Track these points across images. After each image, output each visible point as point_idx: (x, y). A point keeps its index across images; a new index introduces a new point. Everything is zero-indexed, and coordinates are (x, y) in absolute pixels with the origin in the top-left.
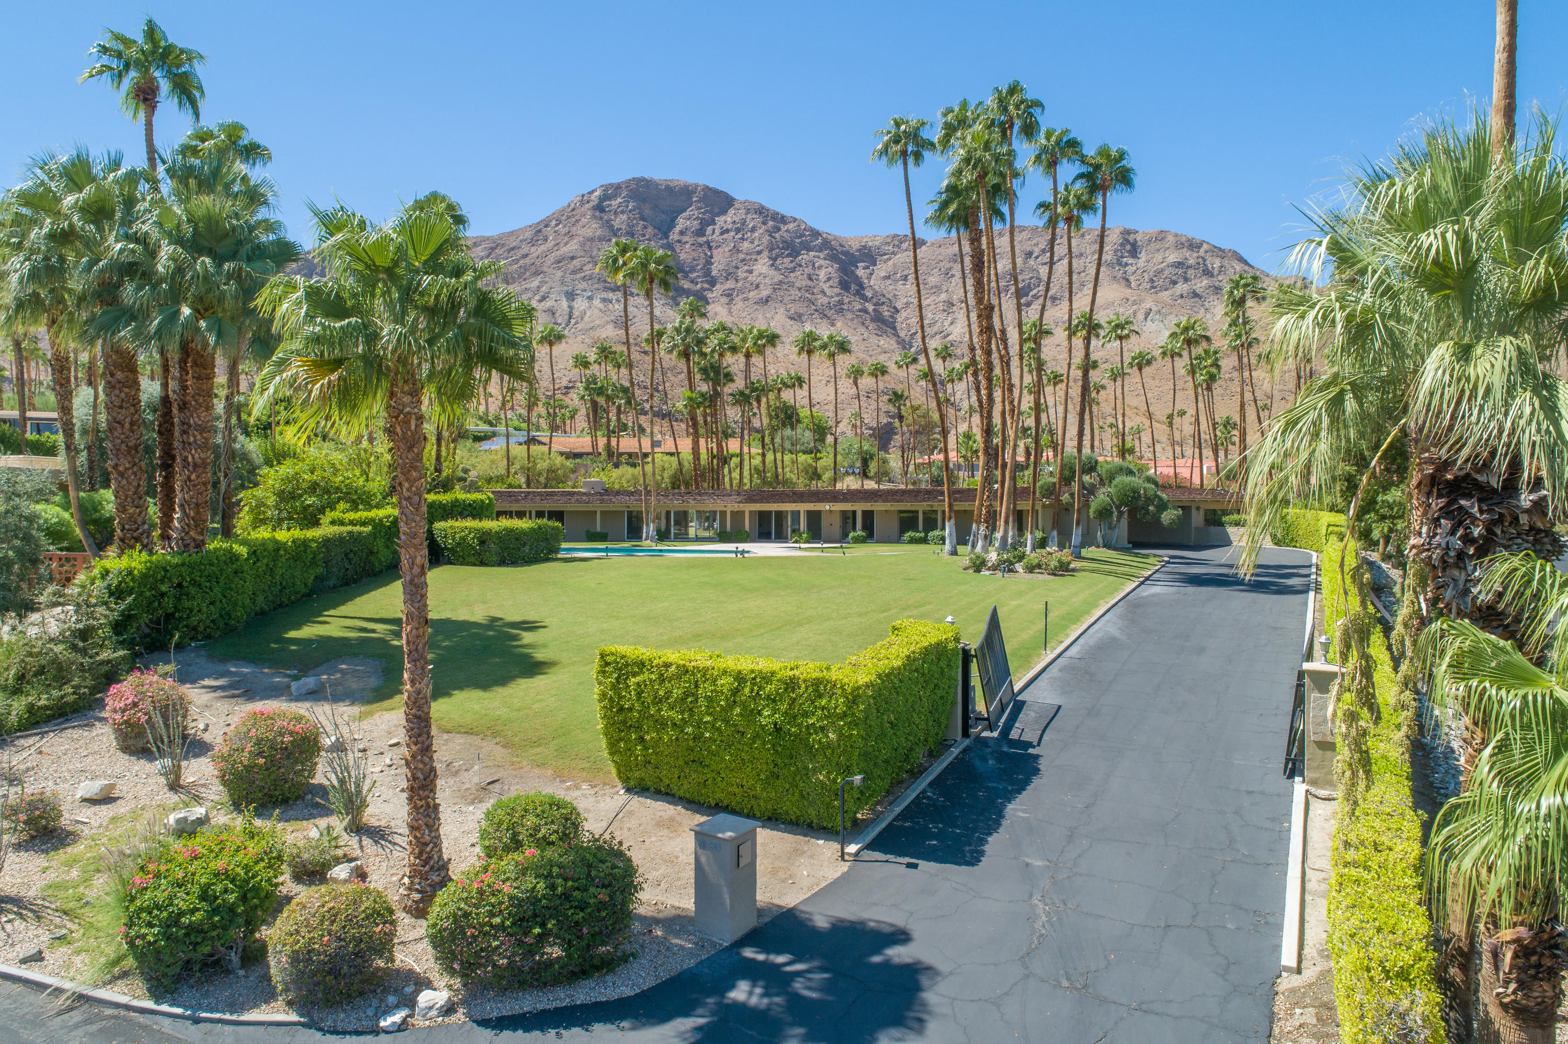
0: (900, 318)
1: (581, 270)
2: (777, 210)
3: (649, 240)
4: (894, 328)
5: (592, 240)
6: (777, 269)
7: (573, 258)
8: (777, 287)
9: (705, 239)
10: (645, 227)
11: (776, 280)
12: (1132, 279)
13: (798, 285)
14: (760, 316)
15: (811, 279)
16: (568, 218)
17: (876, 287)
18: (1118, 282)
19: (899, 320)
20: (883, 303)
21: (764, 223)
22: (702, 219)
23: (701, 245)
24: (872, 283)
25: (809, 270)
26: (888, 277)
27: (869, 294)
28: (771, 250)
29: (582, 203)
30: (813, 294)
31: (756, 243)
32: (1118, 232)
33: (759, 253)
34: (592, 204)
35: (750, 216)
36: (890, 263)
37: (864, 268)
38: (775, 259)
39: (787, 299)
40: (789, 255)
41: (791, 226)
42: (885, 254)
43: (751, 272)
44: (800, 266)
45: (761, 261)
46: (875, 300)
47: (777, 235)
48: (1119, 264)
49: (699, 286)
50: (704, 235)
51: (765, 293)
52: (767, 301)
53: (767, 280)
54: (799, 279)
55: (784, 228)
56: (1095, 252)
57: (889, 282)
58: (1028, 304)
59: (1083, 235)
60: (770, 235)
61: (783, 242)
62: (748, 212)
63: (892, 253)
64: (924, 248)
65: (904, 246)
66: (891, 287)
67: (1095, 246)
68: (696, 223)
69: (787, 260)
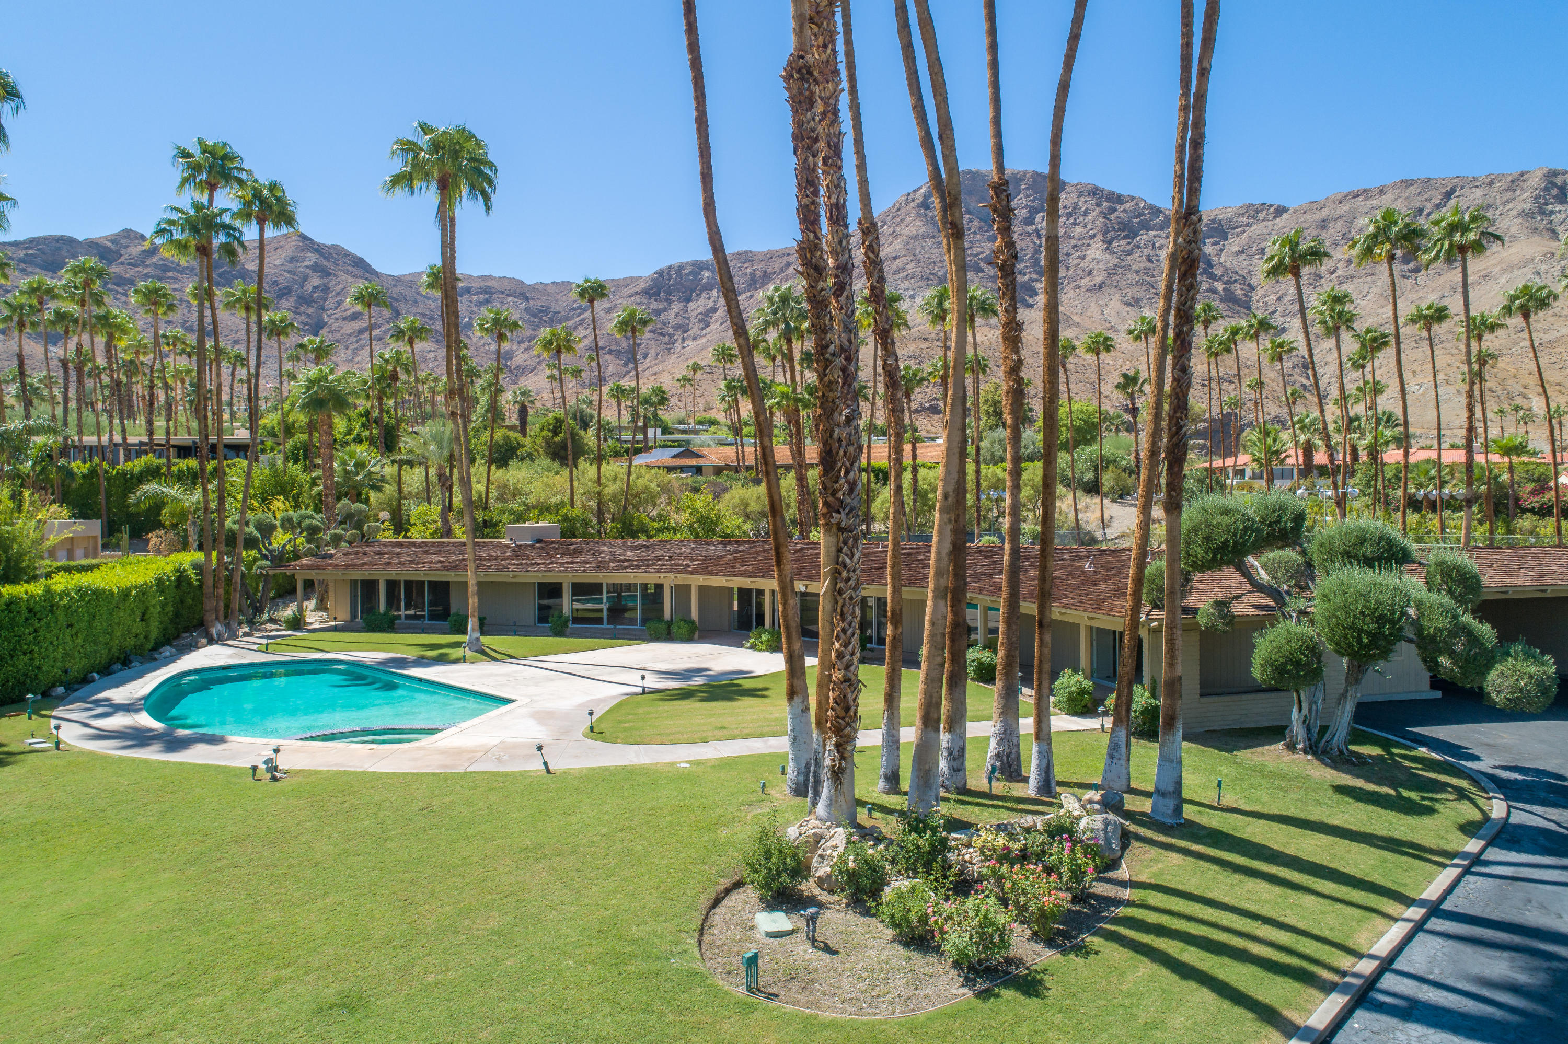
0: (1255, 296)
1: (904, 269)
2: (1112, 189)
3: (975, 233)
4: (1249, 308)
5: (915, 238)
6: (1112, 253)
7: (896, 258)
8: (1111, 272)
9: (1033, 227)
10: (971, 221)
11: (1110, 265)
12: (1560, 229)
13: (1135, 268)
14: (1093, 304)
15: (1150, 261)
16: (894, 218)
17: (1228, 264)
18: (1541, 234)
19: (1255, 298)
20: (1236, 281)
21: (1098, 205)
22: (1031, 207)
23: (1029, 234)
24: (1222, 260)
25: (1148, 251)
26: (1242, 252)
27: (1218, 272)
28: (1105, 233)
29: (907, 202)
30: (1153, 276)
31: (1089, 227)
32: (1539, 174)
33: (1093, 237)
34: (917, 202)
35: (1082, 199)
36: (1244, 236)
37: (1213, 244)
38: (1110, 243)
39: (1123, 284)
40: (1125, 237)
41: (1128, 206)
42: (1238, 227)
43: (1083, 258)
44: (1139, 247)
45: (1094, 246)
46: (1225, 278)
47: (1113, 217)
48: (1542, 212)
49: (1027, 277)
50: (1032, 223)
51: (1098, 280)
52: (1101, 287)
53: (1101, 266)
54: (1137, 261)
55: (1120, 208)
56: (1508, 201)
57: (1243, 257)
58: (1417, 270)
59: (1491, 183)
60: (1105, 218)
61: (1119, 223)
62: (1081, 194)
63: (1248, 225)
64: (1285, 216)
65: (1261, 216)
66: (1245, 263)
67: (1509, 195)
68: (1024, 211)
69: (1123, 243)
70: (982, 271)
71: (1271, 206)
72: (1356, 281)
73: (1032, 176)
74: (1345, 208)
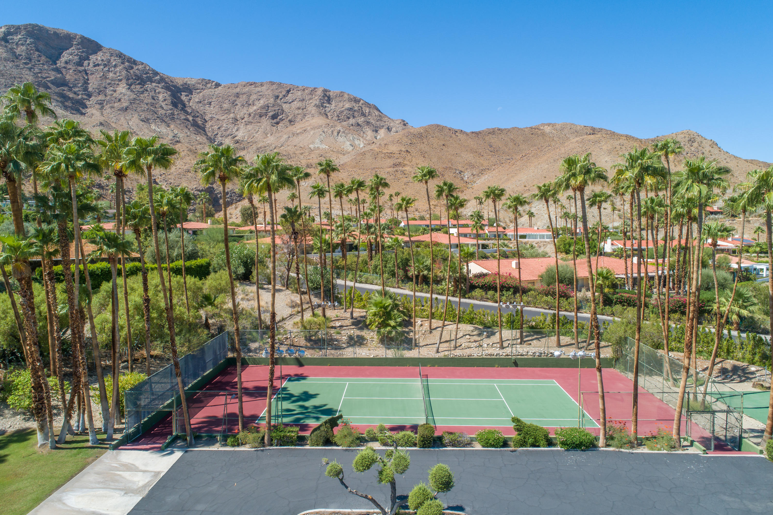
0: (208, 125)
2: (131, 56)
3: (43, 64)
4: (205, 131)
6: (132, 91)
8: (133, 101)
9: (83, 68)
10: (40, 56)
11: (131, 97)
12: (329, 114)
13: (146, 101)
14: (122, 118)
15: (154, 99)
17: (194, 107)
18: (322, 116)
19: (207, 126)
20: (198, 116)
21: (123, 63)
22: (80, 56)
23: (80, 72)
24: (191, 104)
25: (152, 94)
26: (200, 102)
27: (189, 111)
28: (128, 79)
30: (156, 107)
31: (118, 74)
32: (321, 90)
33: (120, 80)
35: (113, 58)
36: (201, 94)
37: (186, 96)
38: (130, 85)
39: (139, 109)
40: (139, 84)
41: (140, 67)
42: (198, 89)
43: (115, 91)
44: (147, 91)
45: (121, 86)
46: (193, 114)
47: (131, 71)
48: (322, 106)
49: (80, 97)
50: (82, 66)
51: (125, 105)
52: (126, 109)
53: (126, 97)
54: (146, 98)
55: (135, 68)
56: (310, 99)
57: (201, 105)
58: (278, 123)
59: (304, 90)
60: (127, 71)
61: (135, 75)
62: (111, 55)
63: (202, 89)
64: (220, 88)
65: (209, 85)
66: (202, 108)
67: (310, 96)
68: (76, 57)
69: (138, 87)
70: (50, 88)
71: (213, 82)
72: (253, 124)
73: (80, 38)
74: (247, 89)
